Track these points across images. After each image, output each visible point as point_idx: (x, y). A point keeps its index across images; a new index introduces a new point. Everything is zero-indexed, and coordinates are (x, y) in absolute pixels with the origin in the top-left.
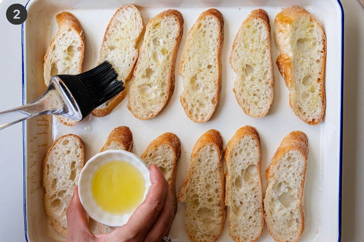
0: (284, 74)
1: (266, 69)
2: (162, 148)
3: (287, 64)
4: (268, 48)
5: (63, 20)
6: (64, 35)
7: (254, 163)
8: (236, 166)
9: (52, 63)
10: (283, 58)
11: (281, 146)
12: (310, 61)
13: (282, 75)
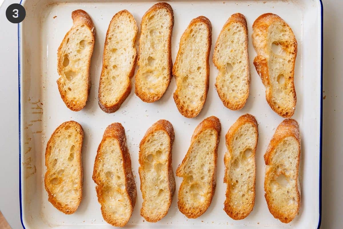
0: (261, 73)
1: (243, 68)
2: (158, 134)
3: (263, 64)
4: (245, 49)
5: (78, 16)
6: (77, 30)
7: (251, 148)
8: (236, 149)
9: (65, 54)
10: (260, 59)
11: (277, 133)
12: (283, 62)
13: (259, 74)
